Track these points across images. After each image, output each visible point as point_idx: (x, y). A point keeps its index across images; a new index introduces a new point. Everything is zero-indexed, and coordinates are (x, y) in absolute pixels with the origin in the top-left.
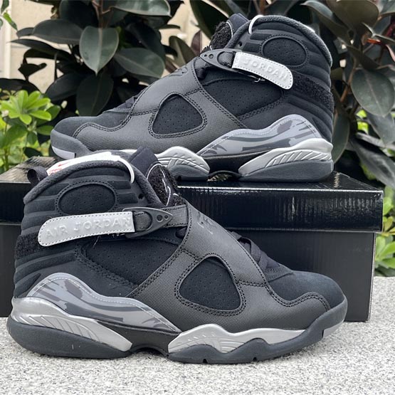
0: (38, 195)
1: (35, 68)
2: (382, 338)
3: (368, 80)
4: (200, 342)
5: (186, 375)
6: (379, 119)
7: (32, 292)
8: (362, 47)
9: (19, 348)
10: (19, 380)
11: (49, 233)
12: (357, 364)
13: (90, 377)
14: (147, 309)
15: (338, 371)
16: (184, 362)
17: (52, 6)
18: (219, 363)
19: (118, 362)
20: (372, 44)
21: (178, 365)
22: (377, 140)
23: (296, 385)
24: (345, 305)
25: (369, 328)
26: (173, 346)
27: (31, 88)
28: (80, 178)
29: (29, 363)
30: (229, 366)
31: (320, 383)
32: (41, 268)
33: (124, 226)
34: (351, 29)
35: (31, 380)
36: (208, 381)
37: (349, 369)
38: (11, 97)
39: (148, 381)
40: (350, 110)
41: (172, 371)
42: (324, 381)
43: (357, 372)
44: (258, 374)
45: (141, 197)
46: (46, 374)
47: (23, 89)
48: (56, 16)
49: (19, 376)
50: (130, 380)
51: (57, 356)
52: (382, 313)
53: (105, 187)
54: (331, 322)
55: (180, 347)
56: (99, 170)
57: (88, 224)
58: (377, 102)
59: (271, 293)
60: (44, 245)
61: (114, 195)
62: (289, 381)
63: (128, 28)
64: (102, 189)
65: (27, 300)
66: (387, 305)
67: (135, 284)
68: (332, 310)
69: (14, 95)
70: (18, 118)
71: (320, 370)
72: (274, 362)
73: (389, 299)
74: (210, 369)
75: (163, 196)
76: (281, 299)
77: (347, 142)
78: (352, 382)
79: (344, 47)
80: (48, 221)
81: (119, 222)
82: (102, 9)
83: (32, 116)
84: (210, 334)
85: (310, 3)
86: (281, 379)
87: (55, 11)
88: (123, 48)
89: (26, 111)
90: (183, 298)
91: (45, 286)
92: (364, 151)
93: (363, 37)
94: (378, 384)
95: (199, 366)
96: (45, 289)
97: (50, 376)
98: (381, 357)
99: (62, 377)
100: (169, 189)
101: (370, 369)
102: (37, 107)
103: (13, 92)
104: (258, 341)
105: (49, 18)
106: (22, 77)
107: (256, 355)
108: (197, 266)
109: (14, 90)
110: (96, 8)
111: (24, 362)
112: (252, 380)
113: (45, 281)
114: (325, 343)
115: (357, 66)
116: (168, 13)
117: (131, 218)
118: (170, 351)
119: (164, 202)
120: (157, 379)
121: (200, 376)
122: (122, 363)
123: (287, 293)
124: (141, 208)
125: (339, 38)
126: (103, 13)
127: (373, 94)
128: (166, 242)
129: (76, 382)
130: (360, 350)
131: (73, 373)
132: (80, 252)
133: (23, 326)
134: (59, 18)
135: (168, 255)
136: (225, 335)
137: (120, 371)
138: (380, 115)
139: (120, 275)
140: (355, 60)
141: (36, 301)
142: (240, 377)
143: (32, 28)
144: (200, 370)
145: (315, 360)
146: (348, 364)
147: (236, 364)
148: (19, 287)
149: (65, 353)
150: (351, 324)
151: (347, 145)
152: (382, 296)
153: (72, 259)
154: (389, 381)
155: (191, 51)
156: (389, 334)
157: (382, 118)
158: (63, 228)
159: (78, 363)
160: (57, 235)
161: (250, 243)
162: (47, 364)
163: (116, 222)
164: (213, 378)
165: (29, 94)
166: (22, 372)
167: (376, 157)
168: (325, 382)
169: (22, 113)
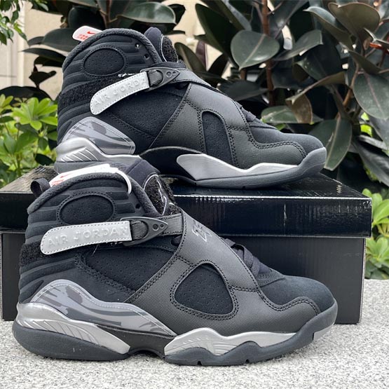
0: (40, 206)
1: (45, 76)
2: (372, 341)
3: (369, 84)
4: (194, 345)
5: (180, 376)
6: (381, 122)
7: (36, 298)
8: (365, 52)
9: (24, 351)
10: (23, 382)
11: (50, 242)
12: (346, 366)
13: (90, 379)
14: (144, 314)
15: (327, 373)
16: (180, 364)
17: (62, 16)
18: (213, 365)
19: (117, 365)
20: (374, 49)
21: (173, 367)
22: (380, 142)
23: (285, 386)
24: (335, 309)
25: (360, 331)
26: (169, 349)
27: (41, 95)
28: (80, 190)
29: (33, 365)
30: (223, 368)
31: (309, 384)
32: (43, 275)
33: (122, 235)
34: (353, 34)
35: (33, 382)
36: (202, 383)
37: (338, 371)
38: (22, 104)
39: (144, 383)
40: (353, 113)
41: (168, 373)
42: (313, 382)
43: (346, 373)
44: (250, 376)
45: (138, 206)
46: (48, 376)
47: (34, 96)
48: (66, 25)
49: (22, 378)
50: (127, 382)
51: (59, 359)
52: (374, 315)
53: (104, 198)
54: (321, 325)
55: (176, 350)
56: (98, 182)
57: (87, 233)
58: (379, 106)
59: (263, 298)
60: (46, 253)
61: (112, 206)
62: (278, 382)
64: (100, 200)
65: (30, 305)
66: (379, 308)
67: (132, 289)
68: (322, 313)
69: (25, 102)
70: (29, 124)
71: (310, 372)
72: (266, 364)
73: (382, 302)
74: (204, 370)
75: (159, 206)
76: (272, 303)
77: (350, 144)
78: (339, 384)
79: (346, 51)
80: (50, 231)
81: (117, 231)
82: (109, 18)
83: (42, 123)
84: (204, 337)
85: (312, 9)
86: (271, 380)
87: (65, 20)
89: (37, 117)
90: (178, 303)
91: (48, 292)
92: (368, 154)
93: (366, 42)
94: (365, 385)
95: (194, 367)
96: (47, 295)
97: (52, 378)
98: (370, 359)
99: (63, 379)
100: (165, 198)
101: (358, 371)
102: (47, 114)
103: (24, 99)
104: (250, 344)
105: (59, 28)
106: (32, 84)
107: (248, 358)
108: (192, 272)
109: (25, 97)
110: (104, 17)
111: (28, 364)
112: (244, 381)
113: (48, 287)
114: (317, 346)
115: (359, 71)
116: (174, 21)
117: (128, 227)
118: (166, 353)
119: (160, 211)
120: (153, 380)
121: (194, 377)
122: (120, 365)
123: (278, 298)
124: (138, 218)
125: (340, 43)
126: (110, 21)
127: (375, 97)
128: (162, 250)
129: (76, 384)
130: (350, 353)
131: (73, 374)
132: (80, 260)
133: (27, 330)
134: (68, 27)
135: (163, 262)
136: (219, 338)
137: (118, 373)
138: (382, 118)
139: (118, 282)
140: (357, 65)
141: (39, 306)
142: (232, 378)
143: (42, 37)
144: (195, 372)
145: (306, 362)
146: (338, 365)
147: (229, 366)
148: (23, 293)
149: (67, 356)
150: (343, 326)
151: (350, 147)
152: (375, 298)
153: (72, 266)
154: (375, 383)
155: (196, 56)
156: (380, 337)
157: (384, 121)
158: (63, 237)
159: (79, 365)
160: (58, 244)
161: (243, 249)
162: (50, 366)
163: (114, 231)
164: (206, 380)
165: (40, 101)
166: (26, 374)
167: (379, 159)
168: (314, 384)
169: (34, 119)
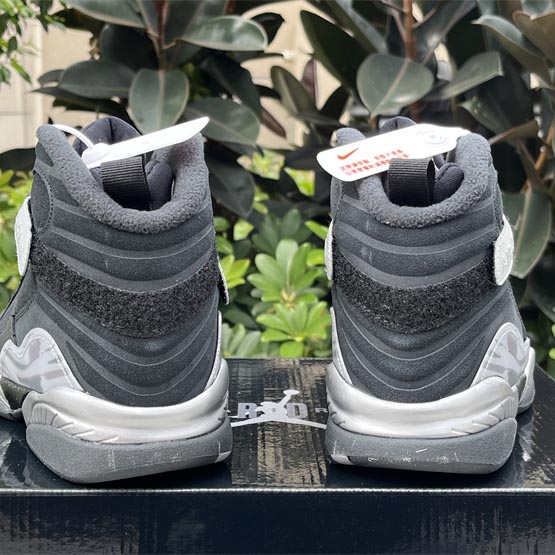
17: (91, 35)
34: (548, 56)
48: (96, 51)
63: (204, 65)
82: (163, 42)
85: (486, 20)
87: (95, 42)
88: (197, 97)
110: (155, 41)
126: (165, 47)
143: (61, 71)
155: (302, 87)
